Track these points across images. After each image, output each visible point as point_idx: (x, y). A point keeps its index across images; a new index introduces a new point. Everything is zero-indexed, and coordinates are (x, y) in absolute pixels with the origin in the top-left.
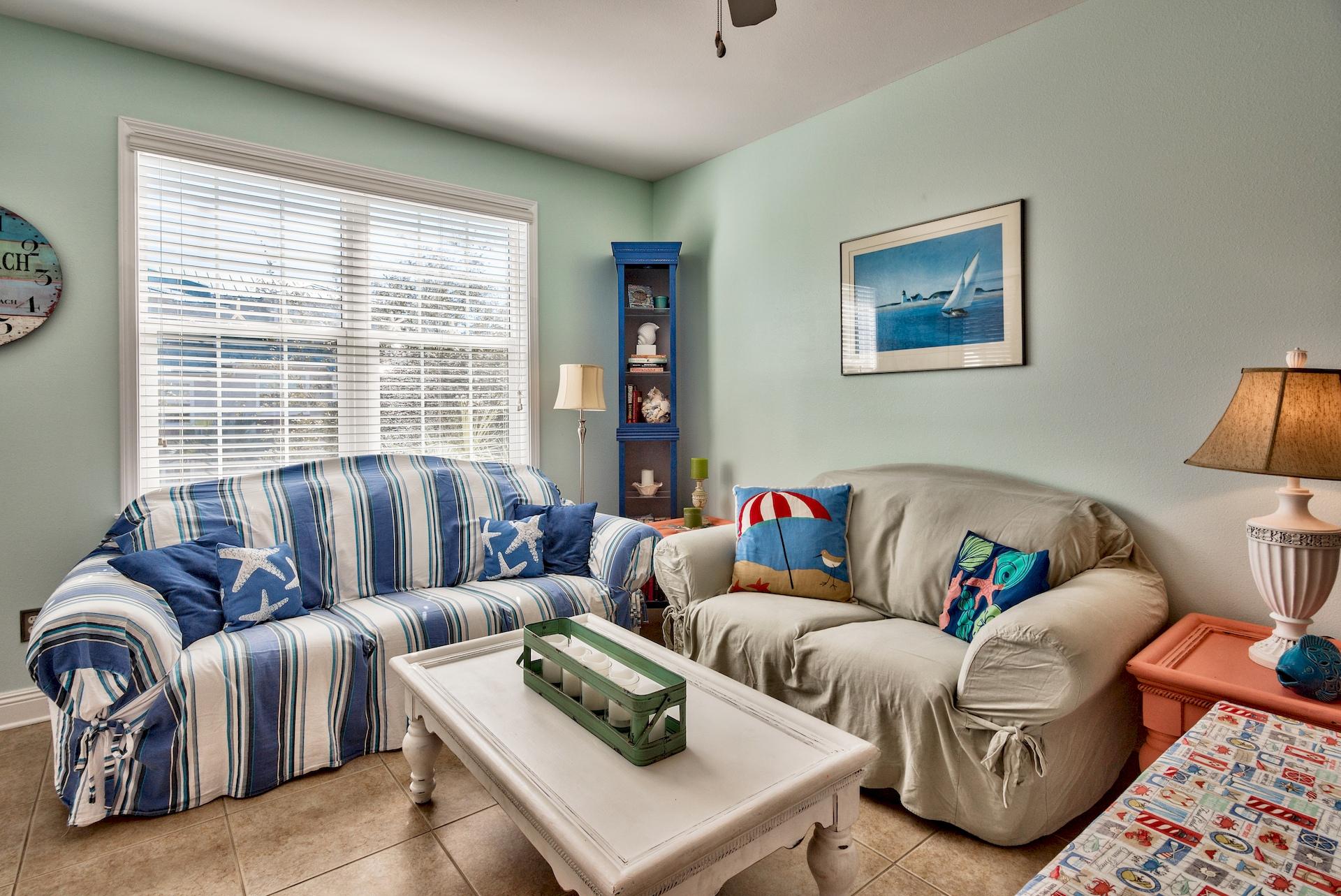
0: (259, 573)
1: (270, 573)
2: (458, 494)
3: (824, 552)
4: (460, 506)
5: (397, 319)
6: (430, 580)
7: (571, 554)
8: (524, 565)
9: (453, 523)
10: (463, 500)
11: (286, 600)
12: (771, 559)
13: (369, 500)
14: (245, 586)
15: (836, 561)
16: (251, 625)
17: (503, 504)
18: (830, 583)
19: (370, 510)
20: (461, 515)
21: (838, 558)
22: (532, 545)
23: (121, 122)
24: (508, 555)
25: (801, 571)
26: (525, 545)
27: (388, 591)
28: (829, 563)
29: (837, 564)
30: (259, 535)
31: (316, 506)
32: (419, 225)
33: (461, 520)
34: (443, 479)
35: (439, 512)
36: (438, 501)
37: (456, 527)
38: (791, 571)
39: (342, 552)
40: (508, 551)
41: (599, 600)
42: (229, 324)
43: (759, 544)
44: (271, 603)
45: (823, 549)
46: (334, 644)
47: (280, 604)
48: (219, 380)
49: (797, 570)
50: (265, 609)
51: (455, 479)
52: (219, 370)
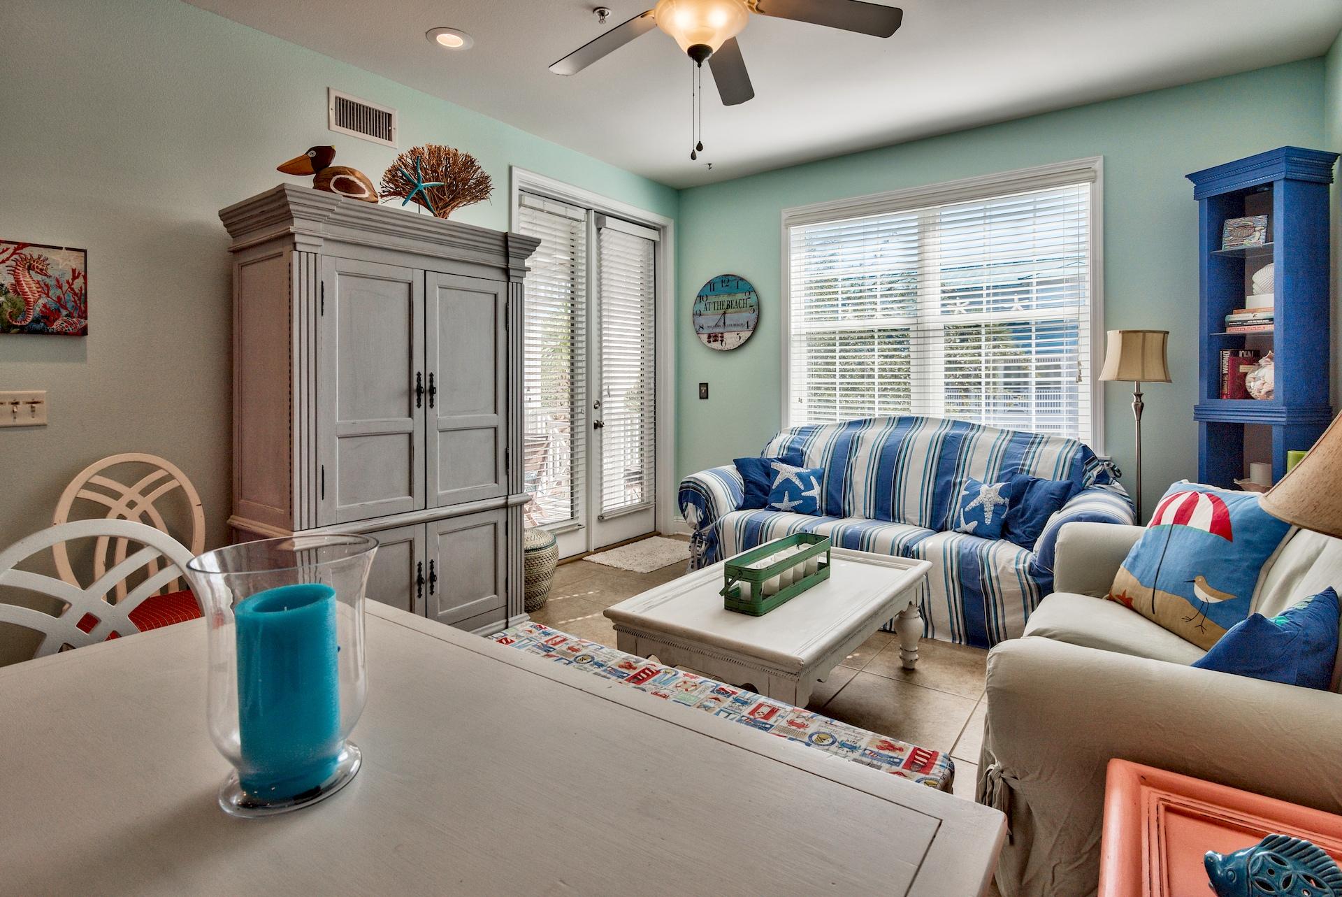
0: (788, 481)
1: (794, 483)
2: (960, 455)
3: (1199, 579)
4: (958, 466)
5: (962, 303)
6: (921, 520)
7: (1029, 527)
8: (974, 524)
9: (948, 478)
10: (962, 461)
11: (801, 502)
12: (1144, 570)
13: (883, 449)
14: (778, 486)
15: (1212, 596)
16: (778, 510)
17: (1000, 470)
18: (1197, 621)
19: (881, 456)
20: (957, 473)
21: (1219, 593)
22: (989, 509)
23: (783, 213)
24: (968, 512)
25: (1166, 594)
26: (981, 507)
27: (885, 519)
28: (1201, 594)
29: (1213, 600)
30: (812, 461)
31: (851, 449)
32: (985, 217)
33: (956, 478)
34: (953, 440)
35: (938, 467)
36: (940, 458)
37: (948, 482)
38: (1156, 591)
39: (856, 483)
40: (967, 509)
41: (1013, 571)
42: (845, 323)
43: (1142, 551)
44: (790, 500)
45: (1200, 574)
46: (789, 529)
47: (796, 503)
48: (837, 361)
49: (1161, 592)
50: (786, 503)
51: (964, 442)
52: (838, 355)
